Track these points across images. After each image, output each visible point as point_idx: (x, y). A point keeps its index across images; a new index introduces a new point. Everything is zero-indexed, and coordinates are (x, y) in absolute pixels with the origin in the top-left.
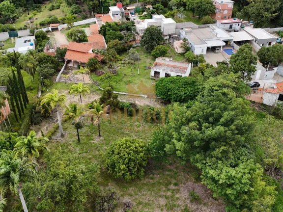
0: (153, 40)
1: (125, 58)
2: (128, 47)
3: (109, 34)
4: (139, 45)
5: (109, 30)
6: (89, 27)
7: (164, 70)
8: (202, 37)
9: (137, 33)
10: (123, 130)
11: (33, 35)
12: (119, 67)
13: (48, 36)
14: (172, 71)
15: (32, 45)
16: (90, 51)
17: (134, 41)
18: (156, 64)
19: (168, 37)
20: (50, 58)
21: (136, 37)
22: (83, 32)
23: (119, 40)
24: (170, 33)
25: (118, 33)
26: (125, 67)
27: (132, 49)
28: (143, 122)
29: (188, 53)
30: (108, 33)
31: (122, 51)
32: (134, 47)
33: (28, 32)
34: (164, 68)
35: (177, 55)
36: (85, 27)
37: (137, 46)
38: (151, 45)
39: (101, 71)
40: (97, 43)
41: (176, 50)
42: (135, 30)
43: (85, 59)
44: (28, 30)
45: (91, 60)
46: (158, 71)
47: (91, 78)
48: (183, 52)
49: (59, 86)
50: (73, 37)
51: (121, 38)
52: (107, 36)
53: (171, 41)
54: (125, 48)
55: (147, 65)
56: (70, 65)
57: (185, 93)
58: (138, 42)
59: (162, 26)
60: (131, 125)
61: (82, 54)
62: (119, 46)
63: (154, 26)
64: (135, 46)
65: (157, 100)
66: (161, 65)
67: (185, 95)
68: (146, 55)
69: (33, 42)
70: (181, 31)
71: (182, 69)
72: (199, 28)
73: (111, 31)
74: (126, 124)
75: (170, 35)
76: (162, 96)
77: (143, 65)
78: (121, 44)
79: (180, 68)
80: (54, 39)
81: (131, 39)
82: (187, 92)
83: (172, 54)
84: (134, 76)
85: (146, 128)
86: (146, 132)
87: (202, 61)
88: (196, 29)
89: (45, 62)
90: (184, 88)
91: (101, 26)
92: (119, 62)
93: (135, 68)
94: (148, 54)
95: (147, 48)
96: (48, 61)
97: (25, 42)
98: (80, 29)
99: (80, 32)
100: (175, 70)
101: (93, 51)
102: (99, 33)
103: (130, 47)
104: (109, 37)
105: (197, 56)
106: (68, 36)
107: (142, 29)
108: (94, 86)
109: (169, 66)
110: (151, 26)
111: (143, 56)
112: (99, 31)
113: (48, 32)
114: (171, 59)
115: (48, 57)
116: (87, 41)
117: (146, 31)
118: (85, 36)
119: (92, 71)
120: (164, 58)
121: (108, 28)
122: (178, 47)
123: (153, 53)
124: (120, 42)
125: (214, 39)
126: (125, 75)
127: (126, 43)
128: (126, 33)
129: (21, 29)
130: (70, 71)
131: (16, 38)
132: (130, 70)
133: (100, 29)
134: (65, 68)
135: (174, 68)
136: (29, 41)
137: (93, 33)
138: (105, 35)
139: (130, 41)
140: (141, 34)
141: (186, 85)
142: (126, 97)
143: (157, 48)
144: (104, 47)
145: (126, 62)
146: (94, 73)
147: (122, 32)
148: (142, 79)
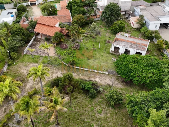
0: (113, 15)
1: (87, 31)
2: (90, 20)
3: (74, 10)
4: (99, 19)
5: (74, 6)
6: (59, 3)
7: (124, 46)
8: (155, 14)
9: (98, 9)
10: (83, 117)
11: (15, 9)
12: (82, 41)
13: (28, 9)
14: (132, 47)
15: (12, 16)
16: (57, 25)
17: (95, 15)
18: (116, 40)
19: (124, 13)
20: (21, 30)
21: (97, 12)
22: (53, 7)
23: (83, 15)
24: (126, 10)
25: (82, 9)
26: (87, 40)
27: (93, 23)
28: (104, 106)
29: (143, 28)
30: (73, 8)
31: (85, 24)
32: (95, 22)
33: (12, 5)
34: (124, 44)
35: (133, 29)
36: (56, 3)
37: (97, 20)
38: (110, 20)
39: (66, 45)
40: (64, 17)
41: (132, 25)
42: (96, 6)
43: (51, 33)
44: (12, 4)
45: (56, 34)
46: (118, 46)
47: (56, 51)
48: (138, 27)
49: (26, 58)
50: (46, 11)
51: (84, 13)
52: (73, 11)
53: (127, 16)
54: (87, 22)
55: (107, 39)
56: (39, 37)
57: (151, 77)
58: (99, 17)
59: (120, 4)
60: (92, 111)
61: (49, 28)
62: (83, 20)
63: (113, 3)
64: (96, 20)
65: (118, 79)
66: (121, 40)
67: (151, 79)
68: (105, 28)
69: (14, 14)
70: (135, 8)
71: (141, 45)
72: (151, 5)
73: (76, 7)
74: (87, 109)
75: (126, 11)
76: (124, 77)
77: (103, 39)
78: (84, 18)
79: (139, 44)
80: (32, 12)
81: (93, 14)
82: (152, 75)
83: (128, 29)
84: (95, 50)
85: (108, 115)
86: (109, 120)
87: (158, 37)
88: (148, 6)
89: (16, 34)
90: (149, 70)
91: (69, 2)
92: (82, 35)
93: (96, 41)
94: (107, 28)
95: (107, 23)
96: (19, 34)
97: (8, 13)
98: (52, 4)
99: (52, 7)
100: (135, 46)
101: (59, 25)
102: (67, 8)
103: (92, 21)
104: (74, 12)
105: (153, 32)
106: (42, 10)
107: (102, 5)
108: (58, 59)
109: (128, 42)
110: (111, 3)
111: (103, 30)
112: (67, 6)
113: (28, 6)
114: (130, 35)
115: (20, 29)
116: (56, 14)
117: (107, 8)
118: (55, 10)
119: (57, 44)
120: (122, 33)
121: (74, 4)
122: (134, 23)
123: (113, 27)
124: (84, 16)
125: (166, 16)
126: (87, 49)
127: (88, 17)
128: (88, 9)
129: (7, 3)
130: (38, 43)
131: (3, 10)
132: (91, 44)
133: (67, 5)
134: (34, 40)
135: (134, 44)
136: (12, 13)
137: (62, 8)
138: (71, 10)
139: (92, 16)
140: (101, 10)
141: (150, 66)
142: (87, 73)
143: (116, 24)
144: (70, 20)
145: (88, 36)
146: (59, 46)
147: (85, 8)
148: (102, 54)
